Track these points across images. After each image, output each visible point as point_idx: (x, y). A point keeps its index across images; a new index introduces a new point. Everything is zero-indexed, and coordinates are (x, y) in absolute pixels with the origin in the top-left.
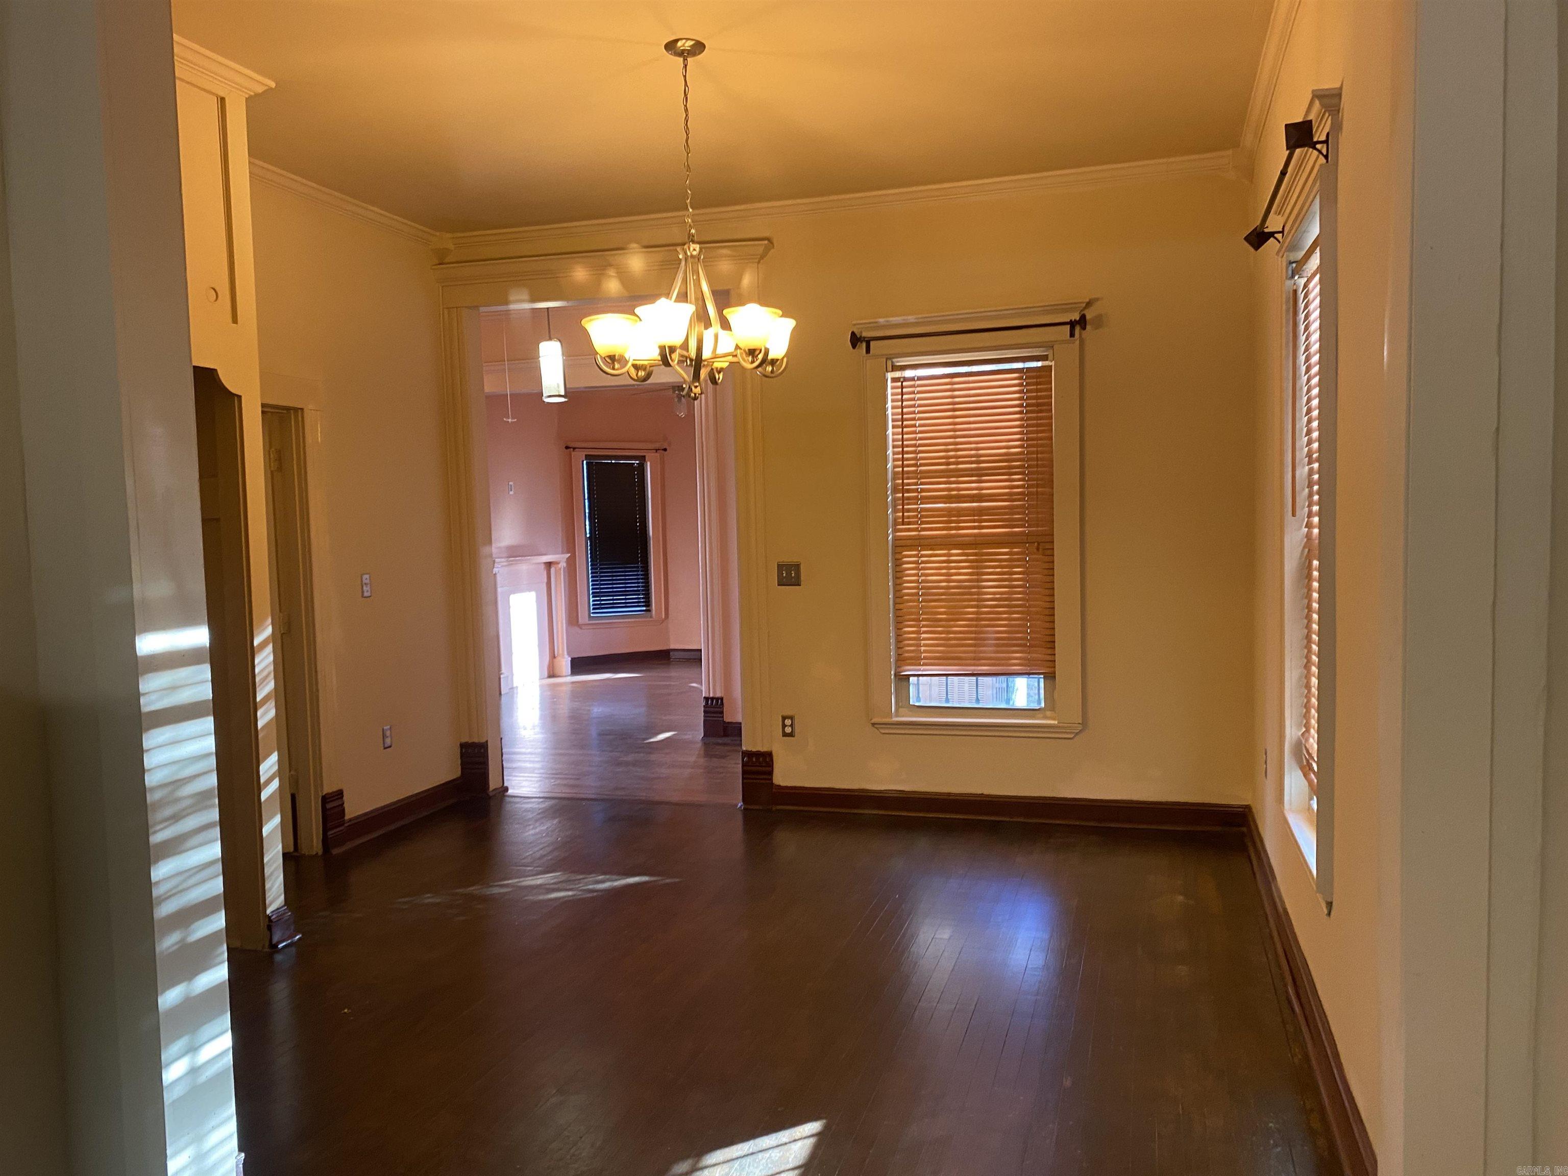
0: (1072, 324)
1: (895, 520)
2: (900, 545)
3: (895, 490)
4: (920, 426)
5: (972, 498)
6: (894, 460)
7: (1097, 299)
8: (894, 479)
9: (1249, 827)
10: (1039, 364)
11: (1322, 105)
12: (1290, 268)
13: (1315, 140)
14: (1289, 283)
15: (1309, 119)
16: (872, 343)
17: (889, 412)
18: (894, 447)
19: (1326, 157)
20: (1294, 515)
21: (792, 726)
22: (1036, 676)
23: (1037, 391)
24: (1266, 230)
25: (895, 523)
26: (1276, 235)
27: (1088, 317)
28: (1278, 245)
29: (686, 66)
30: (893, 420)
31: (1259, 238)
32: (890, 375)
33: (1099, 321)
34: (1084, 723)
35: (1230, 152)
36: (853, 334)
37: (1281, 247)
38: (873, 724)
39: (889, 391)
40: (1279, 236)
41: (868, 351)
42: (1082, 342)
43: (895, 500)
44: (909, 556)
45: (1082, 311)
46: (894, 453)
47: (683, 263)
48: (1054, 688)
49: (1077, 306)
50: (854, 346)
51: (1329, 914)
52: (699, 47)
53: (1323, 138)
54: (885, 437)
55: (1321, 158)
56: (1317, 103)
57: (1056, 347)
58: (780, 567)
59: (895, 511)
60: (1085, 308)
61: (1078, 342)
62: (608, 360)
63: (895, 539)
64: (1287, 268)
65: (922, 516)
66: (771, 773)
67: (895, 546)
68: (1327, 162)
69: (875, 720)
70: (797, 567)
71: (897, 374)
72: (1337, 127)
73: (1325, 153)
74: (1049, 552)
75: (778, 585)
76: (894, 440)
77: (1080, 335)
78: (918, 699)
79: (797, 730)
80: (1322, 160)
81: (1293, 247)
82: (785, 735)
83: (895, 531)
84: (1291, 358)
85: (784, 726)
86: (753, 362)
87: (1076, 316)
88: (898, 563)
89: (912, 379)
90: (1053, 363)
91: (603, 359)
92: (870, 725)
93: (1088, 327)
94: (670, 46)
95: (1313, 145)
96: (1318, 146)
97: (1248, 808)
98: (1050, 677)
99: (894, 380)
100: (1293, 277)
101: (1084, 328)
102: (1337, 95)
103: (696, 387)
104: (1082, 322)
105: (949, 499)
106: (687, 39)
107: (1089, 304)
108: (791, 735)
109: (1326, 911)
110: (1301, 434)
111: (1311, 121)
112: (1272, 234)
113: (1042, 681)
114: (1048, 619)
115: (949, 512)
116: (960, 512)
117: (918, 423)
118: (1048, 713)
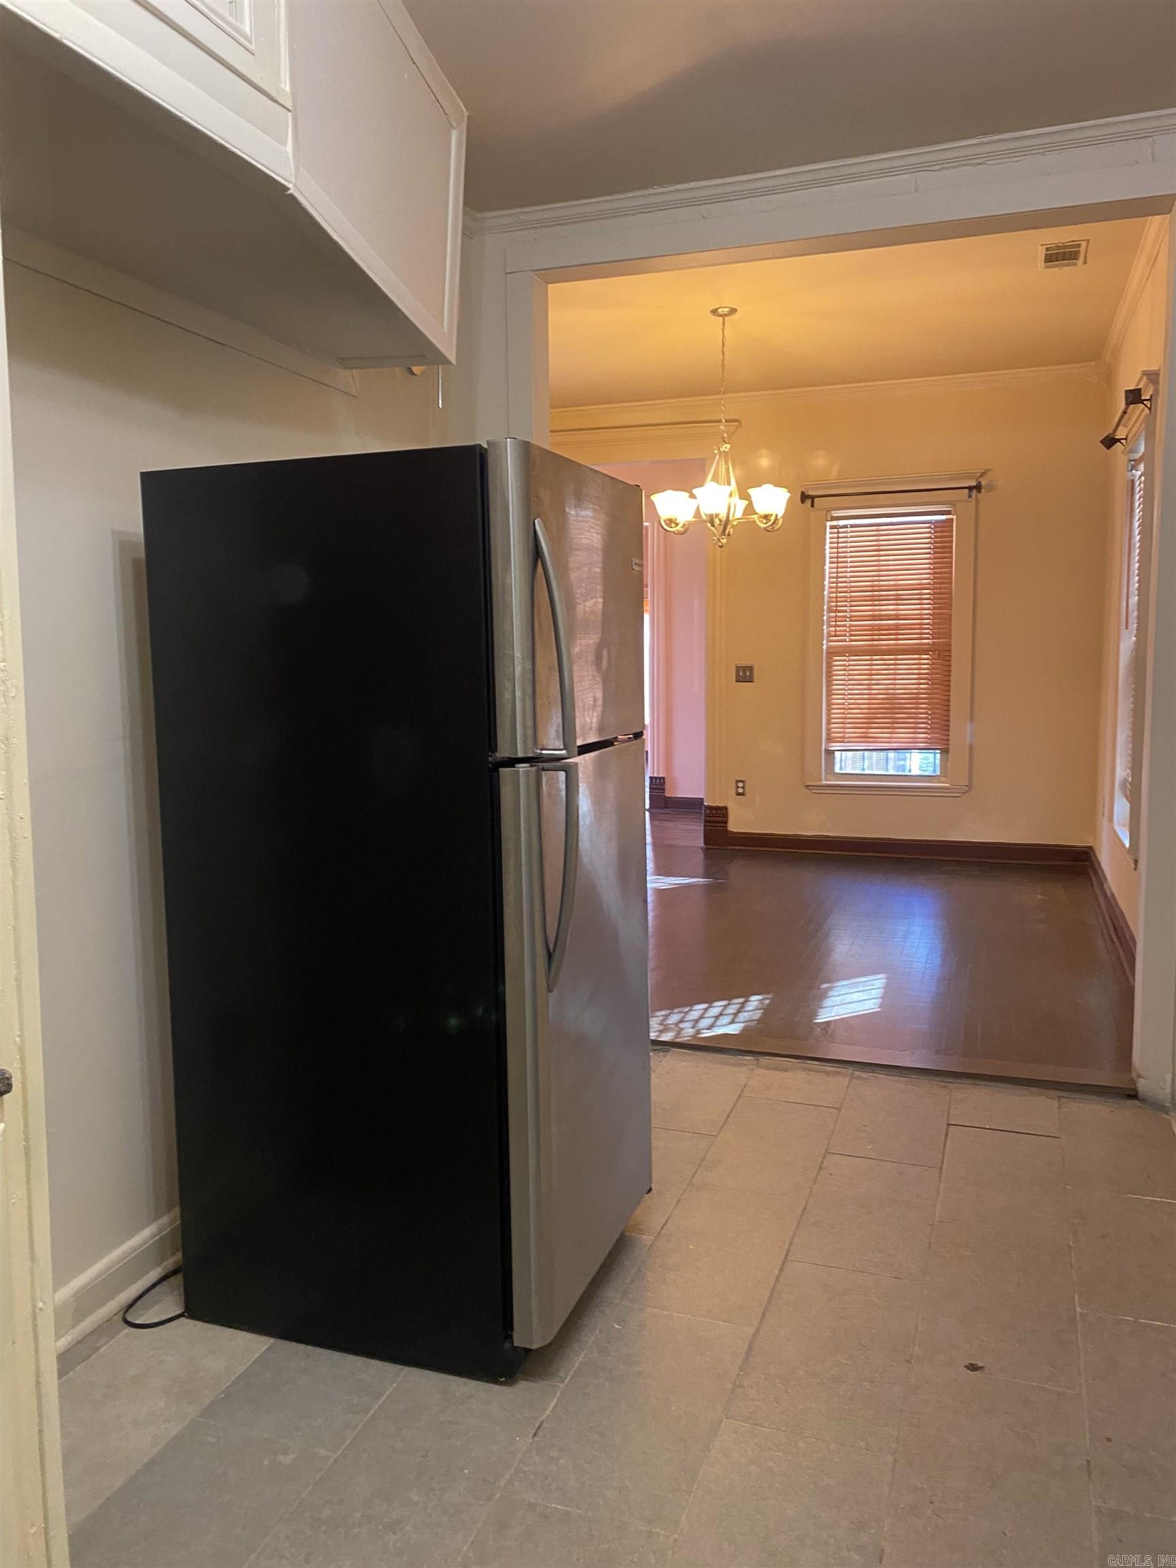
0: (970, 488)
1: (829, 633)
2: (832, 653)
3: (830, 611)
4: (851, 562)
5: (890, 618)
6: (830, 588)
7: (989, 470)
8: (829, 602)
9: (1091, 862)
10: (944, 517)
11: (1148, 379)
12: (1130, 465)
13: (1143, 398)
14: (1129, 474)
15: (1139, 387)
16: (816, 500)
17: (828, 551)
18: (830, 578)
19: (1150, 409)
20: (1127, 628)
21: (743, 788)
22: (933, 751)
23: (942, 537)
24: (1116, 437)
25: (829, 635)
26: (1122, 441)
27: (983, 483)
28: (1123, 447)
29: (724, 323)
30: (831, 558)
31: (1110, 442)
32: (829, 524)
33: (990, 488)
34: (970, 786)
35: (1093, 363)
36: (803, 493)
37: (1125, 449)
38: (807, 786)
39: (828, 536)
40: (1123, 441)
41: (812, 505)
42: (977, 499)
43: (829, 617)
44: (839, 661)
45: (978, 478)
46: (830, 583)
47: (717, 457)
48: (947, 760)
49: (973, 475)
50: (803, 502)
51: (1135, 869)
52: (733, 311)
53: (1148, 398)
54: (824, 570)
55: (1147, 409)
56: (1145, 378)
57: (958, 504)
58: (738, 669)
59: (830, 626)
60: (980, 477)
61: (974, 502)
62: (668, 522)
63: (828, 648)
64: (1128, 464)
65: (851, 631)
66: (726, 822)
67: (828, 653)
68: (1150, 413)
69: (808, 784)
70: (751, 668)
71: (835, 523)
72: (1156, 392)
73: (1149, 406)
74: (947, 658)
75: (737, 681)
76: (830, 573)
77: (976, 496)
78: (841, 769)
79: (747, 790)
80: (1147, 411)
81: (1133, 451)
82: (738, 794)
83: (829, 641)
84: (1128, 524)
85: (738, 787)
86: (765, 524)
87: (974, 483)
88: (829, 666)
89: (845, 527)
90: (954, 517)
91: (665, 521)
92: (804, 787)
93: (983, 491)
94: (714, 312)
95: (1142, 402)
96: (1145, 402)
97: (1090, 848)
98: (945, 751)
99: (832, 527)
100: (1132, 470)
101: (979, 492)
102: (1157, 374)
103: (723, 539)
104: (978, 488)
105: (874, 618)
106: (725, 307)
107: (983, 474)
108: (742, 794)
109: (1133, 866)
110: (1133, 575)
111: (1140, 389)
112: (1119, 440)
113: (938, 756)
114: (945, 708)
115: (873, 628)
116: (880, 628)
117: (849, 560)
118: (942, 779)
